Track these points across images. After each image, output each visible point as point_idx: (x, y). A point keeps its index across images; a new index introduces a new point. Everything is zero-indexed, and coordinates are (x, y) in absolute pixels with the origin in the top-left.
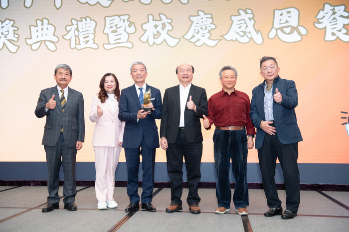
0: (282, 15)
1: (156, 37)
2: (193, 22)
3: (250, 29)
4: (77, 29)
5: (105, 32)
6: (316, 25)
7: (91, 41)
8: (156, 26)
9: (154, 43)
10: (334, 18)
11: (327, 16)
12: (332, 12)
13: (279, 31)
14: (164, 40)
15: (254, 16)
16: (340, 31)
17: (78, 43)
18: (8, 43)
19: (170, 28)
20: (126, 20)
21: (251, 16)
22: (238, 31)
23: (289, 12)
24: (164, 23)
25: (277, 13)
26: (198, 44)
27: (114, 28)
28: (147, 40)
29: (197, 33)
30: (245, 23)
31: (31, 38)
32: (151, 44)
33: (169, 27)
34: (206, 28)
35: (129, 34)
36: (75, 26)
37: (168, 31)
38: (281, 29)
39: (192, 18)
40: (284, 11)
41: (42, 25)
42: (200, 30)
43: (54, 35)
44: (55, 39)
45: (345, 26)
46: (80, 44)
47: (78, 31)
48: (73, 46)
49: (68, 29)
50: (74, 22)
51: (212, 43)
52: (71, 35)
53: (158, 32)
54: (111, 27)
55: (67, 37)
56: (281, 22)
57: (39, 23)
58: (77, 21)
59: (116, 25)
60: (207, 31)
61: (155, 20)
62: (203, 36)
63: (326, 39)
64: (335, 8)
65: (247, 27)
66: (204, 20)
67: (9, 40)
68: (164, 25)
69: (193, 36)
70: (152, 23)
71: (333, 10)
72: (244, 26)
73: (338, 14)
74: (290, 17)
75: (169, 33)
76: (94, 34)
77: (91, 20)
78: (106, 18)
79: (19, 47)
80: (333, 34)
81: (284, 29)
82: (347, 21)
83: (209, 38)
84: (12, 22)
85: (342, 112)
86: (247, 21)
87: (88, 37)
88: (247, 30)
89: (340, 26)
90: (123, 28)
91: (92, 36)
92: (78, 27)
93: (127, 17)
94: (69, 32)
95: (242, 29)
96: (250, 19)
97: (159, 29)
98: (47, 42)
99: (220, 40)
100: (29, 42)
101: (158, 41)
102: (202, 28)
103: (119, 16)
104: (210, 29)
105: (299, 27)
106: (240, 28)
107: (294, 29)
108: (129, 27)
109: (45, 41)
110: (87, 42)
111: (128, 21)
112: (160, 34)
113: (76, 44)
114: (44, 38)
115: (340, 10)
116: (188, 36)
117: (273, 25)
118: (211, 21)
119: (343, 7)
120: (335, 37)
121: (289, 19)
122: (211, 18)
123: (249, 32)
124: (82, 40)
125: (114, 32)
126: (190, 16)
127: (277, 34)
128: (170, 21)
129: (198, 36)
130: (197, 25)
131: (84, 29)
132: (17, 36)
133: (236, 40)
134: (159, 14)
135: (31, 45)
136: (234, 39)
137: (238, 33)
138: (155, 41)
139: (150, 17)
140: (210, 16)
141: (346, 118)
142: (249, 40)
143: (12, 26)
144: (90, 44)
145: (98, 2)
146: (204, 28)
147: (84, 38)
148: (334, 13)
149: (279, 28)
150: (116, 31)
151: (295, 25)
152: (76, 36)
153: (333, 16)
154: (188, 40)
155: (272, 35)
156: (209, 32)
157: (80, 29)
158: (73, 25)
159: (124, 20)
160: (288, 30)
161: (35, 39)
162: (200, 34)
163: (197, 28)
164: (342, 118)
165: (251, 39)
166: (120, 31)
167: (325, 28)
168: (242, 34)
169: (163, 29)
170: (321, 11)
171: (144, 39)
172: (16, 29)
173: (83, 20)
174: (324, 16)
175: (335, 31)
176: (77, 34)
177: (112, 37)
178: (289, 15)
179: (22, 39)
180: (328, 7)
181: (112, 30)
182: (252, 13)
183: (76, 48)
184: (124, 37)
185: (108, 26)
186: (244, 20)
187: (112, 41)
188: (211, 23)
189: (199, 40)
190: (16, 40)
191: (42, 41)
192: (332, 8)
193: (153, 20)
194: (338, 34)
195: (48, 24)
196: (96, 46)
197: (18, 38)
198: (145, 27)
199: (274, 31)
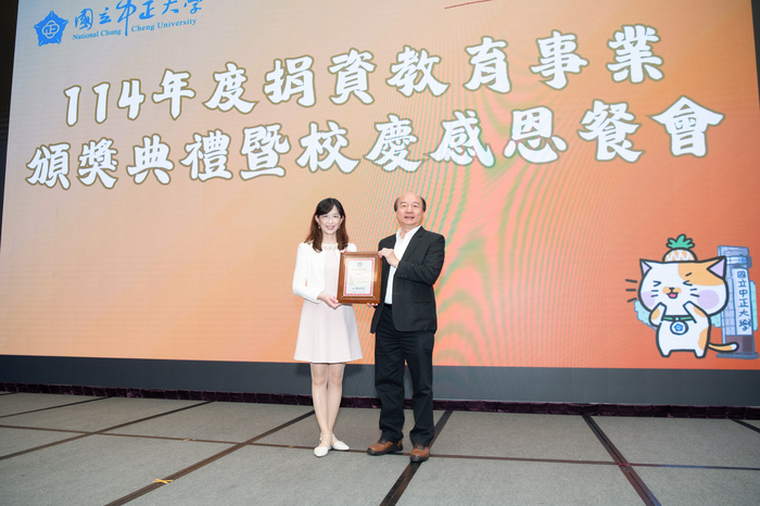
0: (524, 118)
1: (321, 158)
2: (380, 132)
3: (474, 141)
4: (202, 149)
5: (243, 152)
6: (582, 134)
7: (222, 167)
8: (322, 141)
9: (319, 167)
10: (611, 124)
11: (599, 120)
12: (606, 113)
13: (521, 145)
14: (335, 162)
15: (479, 121)
16: (620, 144)
17: (201, 170)
18: (102, 174)
19: (344, 143)
20: (276, 133)
21: (475, 121)
22: (454, 145)
23: (536, 114)
24: (335, 136)
25: (518, 115)
26: (387, 168)
27: (257, 146)
28: (308, 164)
29: (388, 150)
30: (465, 132)
31: (135, 166)
32: (313, 169)
33: (342, 142)
34: (402, 141)
35: (279, 154)
36: (199, 145)
37: (341, 147)
38: (525, 142)
39: (379, 127)
40: (529, 113)
41: (152, 144)
42: (392, 145)
43: (167, 159)
44: (169, 166)
45: (628, 136)
46: (204, 172)
47: (203, 152)
48: (194, 175)
49: (189, 148)
50: (198, 138)
51: (412, 166)
52: (193, 158)
53: (325, 149)
54: (253, 144)
55: (186, 162)
56: (524, 130)
57: (147, 141)
58: (202, 136)
59: (260, 142)
60: (403, 146)
61: (321, 131)
62: (397, 155)
63: (599, 158)
64: (612, 107)
65: (468, 138)
66: (399, 128)
67: (104, 170)
68: (334, 140)
69: (381, 156)
70: (315, 136)
71: (608, 110)
72: (463, 137)
73: (617, 116)
74: (538, 122)
75: (343, 151)
76: (226, 156)
77: (222, 134)
78: (246, 131)
79: (117, 179)
80: (610, 149)
81: (529, 142)
82: (632, 128)
83: (406, 158)
84: (110, 142)
85: (627, 280)
86: (469, 129)
87: (217, 160)
88: (468, 144)
89: (620, 137)
90: (270, 146)
91: (223, 160)
92: (202, 146)
93: (278, 127)
94: (189, 153)
95: (461, 142)
96: (473, 126)
97: (327, 144)
98: (156, 171)
99: (423, 161)
100: (132, 171)
101: (325, 164)
102: (394, 142)
103: (265, 127)
104: (407, 142)
105: (553, 138)
106: (456, 140)
107: (544, 141)
108: (281, 142)
109: (154, 169)
110: (216, 168)
111: (278, 134)
112: (329, 153)
113: (199, 172)
114: (153, 165)
115: (620, 110)
116: (373, 156)
117: (511, 134)
118: (409, 130)
119: (624, 106)
120: (612, 155)
121: (536, 126)
122: (410, 125)
123: (472, 148)
124: (208, 165)
125: (256, 151)
126: (376, 123)
127: (517, 151)
128: (344, 132)
129: (388, 156)
130: (387, 137)
131: (212, 149)
132: (115, 163)
133: (451, 159)
134: (328, 121)
135: (135, 175)
136: (447, 159)
137: (454, 149)
138: (321, 164)
139: (314, 127)
140: (408, 122)
141: (634, 290)
142: (471, 159)
143: (110, 148)
144: (221, 172)
145: (234, 106)
146: (399, 142)
147: (211, 162)
148: (610, 115)
149: (521, 141)
150: (260, 150)
151: (547, 135)
152: (199, 159)
153: (609, 121)
154: (372, 162)
155: (509, 151)
156: (407, 148)
157: (206, 149)
158: (195, 142)
159: (272, 133)
160: (535, 143)
161: (140, 167)
162: (392, 151)
163: (386, 142)
164: (628, 290)
165: (475, 158)
166: (266, 150)
167: (596, 139)
168: (460, 150)
169: (333, 144)
170: (589, 113)
171: (302, 162)
172: (114, 152)
173: (211, 134)
174: (594, 121)
175: (612, 144)
176: (201, 156)
177: (254, 160)
178: (536, 118)
179: (122, 167)
180: (599, 106)
181: (253, 148)
182: (476, 117)
183: (198, 178)
184: (272, 160)
185: (248, 142)
186: (463, 127)
187: (253, 166)
188: (410, 134)
189: (390, 161)
190: (114, 168)
191: (149, 169)
192: (607, 107)
193: (318, 131)
194: (617, 148)
195: (160, 143)
196: (228, 175)
197: (116, 166)
198: (304, 142)
199: (512, 144)
